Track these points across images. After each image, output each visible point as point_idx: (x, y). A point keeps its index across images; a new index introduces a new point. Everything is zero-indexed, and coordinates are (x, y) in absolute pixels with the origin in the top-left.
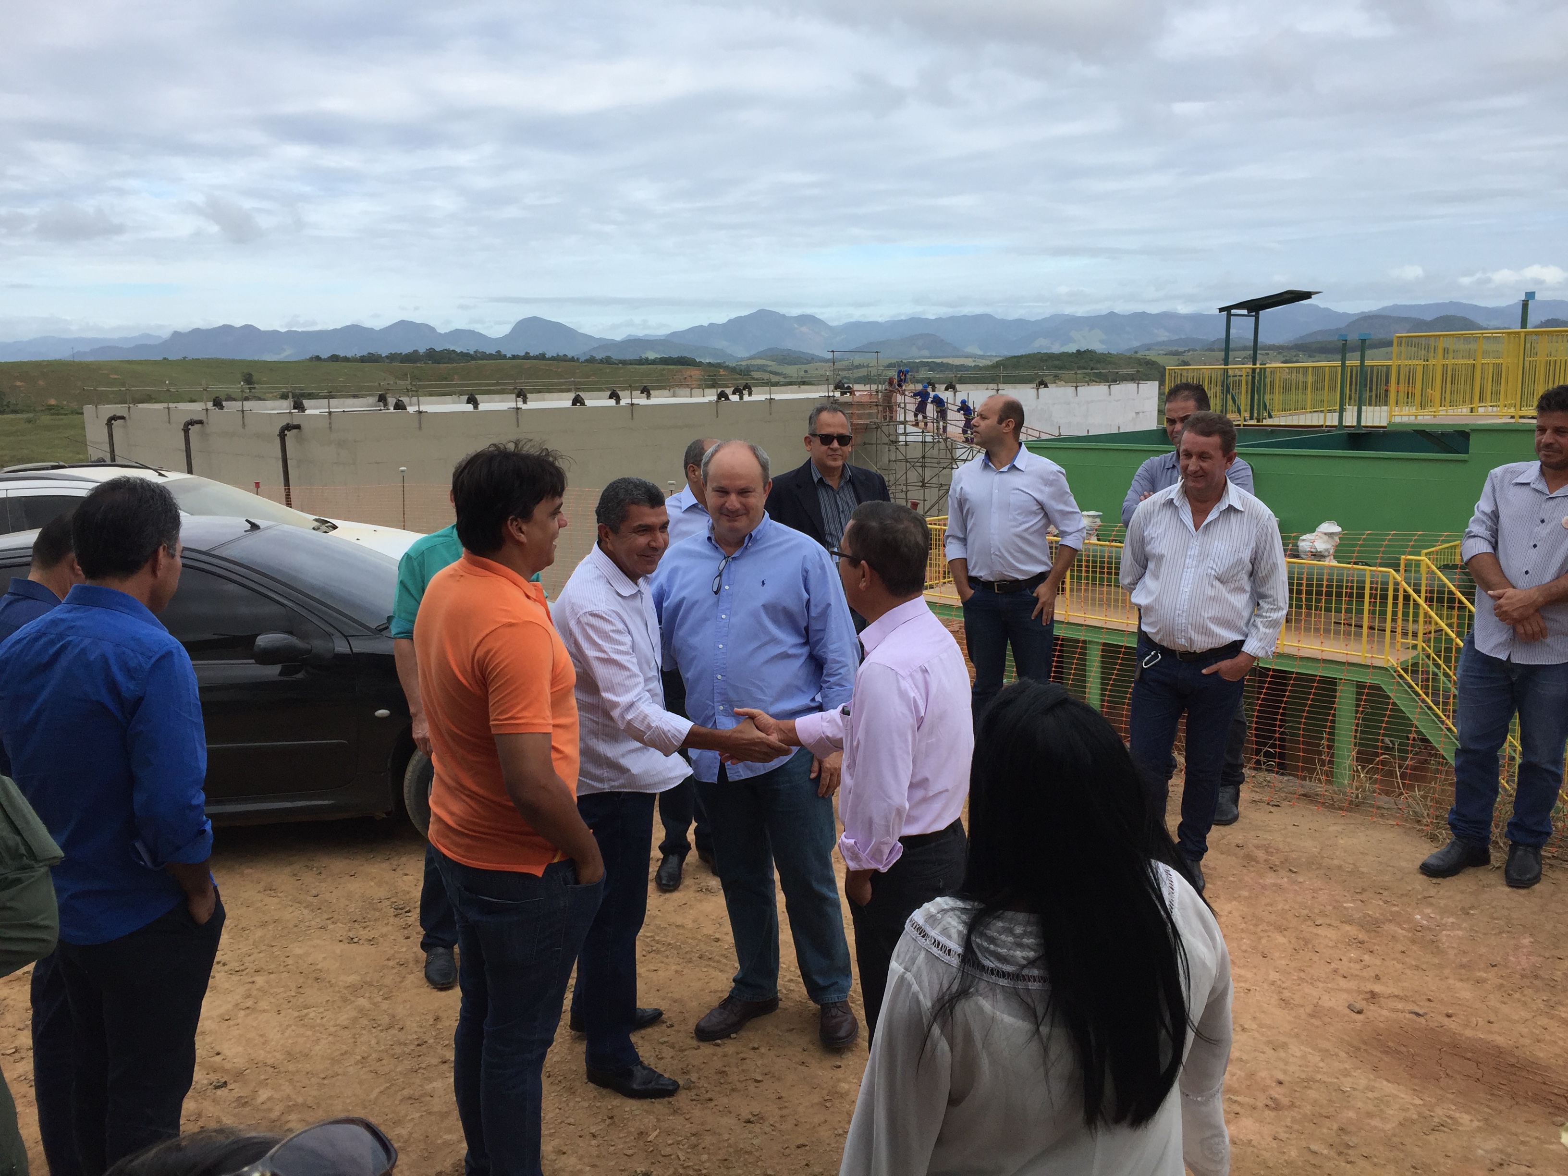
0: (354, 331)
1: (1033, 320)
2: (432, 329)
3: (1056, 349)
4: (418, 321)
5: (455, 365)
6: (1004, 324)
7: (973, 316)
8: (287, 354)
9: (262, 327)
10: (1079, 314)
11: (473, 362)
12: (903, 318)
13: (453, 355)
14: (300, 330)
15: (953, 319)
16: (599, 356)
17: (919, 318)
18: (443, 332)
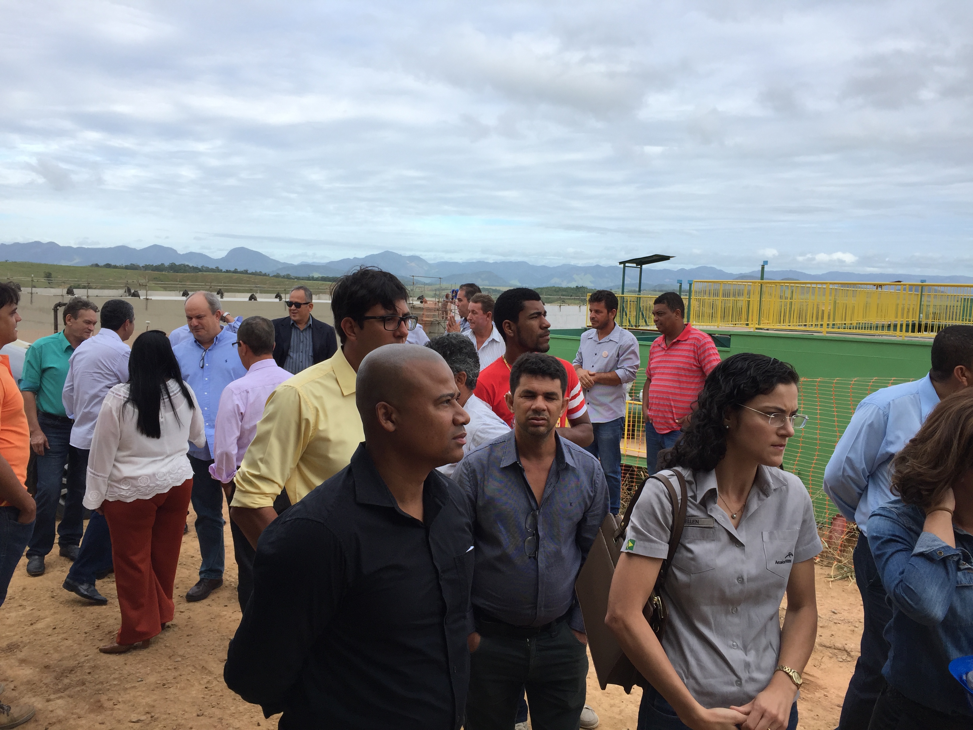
0: (123, 250)
1: (551, 266)
2: (175, 251)
3: (564, 285)
4: (166, 245)
5: (188, 274)
6: (534, 268)
7: (515, 262)
8: (76, 261)
9: (61, 244)
10: (579, 265)
11: (200, 273)
12: (474, 261)
13: (187, 268)
14: (86, 247)
15: (504, 264)
16: (283, 273)
17: (484, 262)
18: (181, 253)
